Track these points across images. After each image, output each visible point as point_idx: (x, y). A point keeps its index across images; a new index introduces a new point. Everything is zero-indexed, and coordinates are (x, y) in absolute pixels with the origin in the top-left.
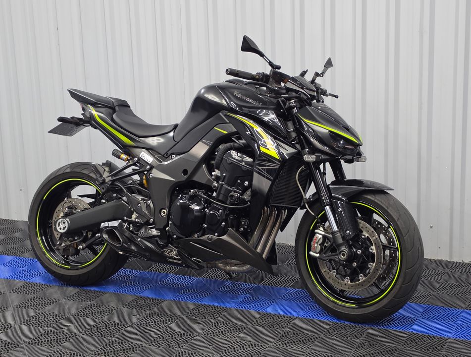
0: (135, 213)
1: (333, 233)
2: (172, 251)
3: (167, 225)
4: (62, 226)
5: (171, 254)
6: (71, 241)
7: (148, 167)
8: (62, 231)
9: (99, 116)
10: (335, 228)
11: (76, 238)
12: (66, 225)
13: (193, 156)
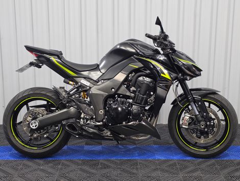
0: (83, 113)
1: (196, 116)
2: (107, 133)
3: (104, 119)
4: (34, 125)
5: (107, 134)
6: (39, 133)
7: (88, 88)
8: (34, 128)
9: (57, 61)
10: (197, 113)
11: (42, 131)
12: (37, 124)
13: (116, 81)
